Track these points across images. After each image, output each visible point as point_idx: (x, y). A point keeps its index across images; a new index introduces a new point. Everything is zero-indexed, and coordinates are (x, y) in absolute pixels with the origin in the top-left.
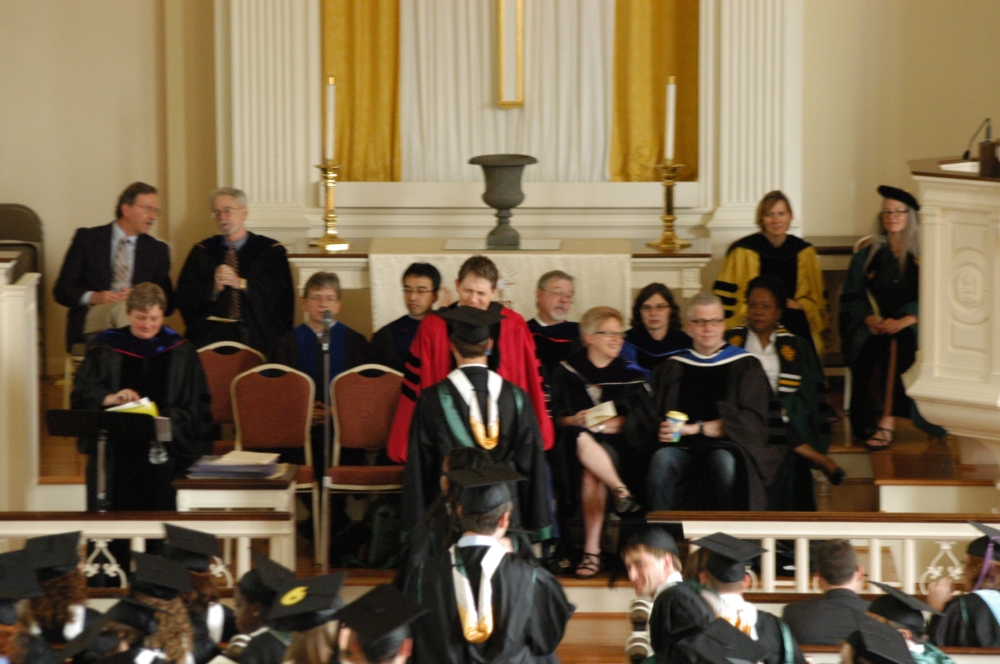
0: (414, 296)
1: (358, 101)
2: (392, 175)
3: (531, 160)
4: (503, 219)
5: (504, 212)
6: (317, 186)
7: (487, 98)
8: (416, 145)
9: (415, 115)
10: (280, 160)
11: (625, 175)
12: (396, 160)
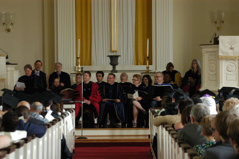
0: (98, 77)
1: (83, 51)
2: (90, 64)
3: (120, 56)
4: (114, 68)
5: (114, 66)
6: (75, 67)
7: (109, 50)
8: (95, 60)
9: (95, 54)
10: (68, 61)
11: (137, 64)
12: (91, 63)
